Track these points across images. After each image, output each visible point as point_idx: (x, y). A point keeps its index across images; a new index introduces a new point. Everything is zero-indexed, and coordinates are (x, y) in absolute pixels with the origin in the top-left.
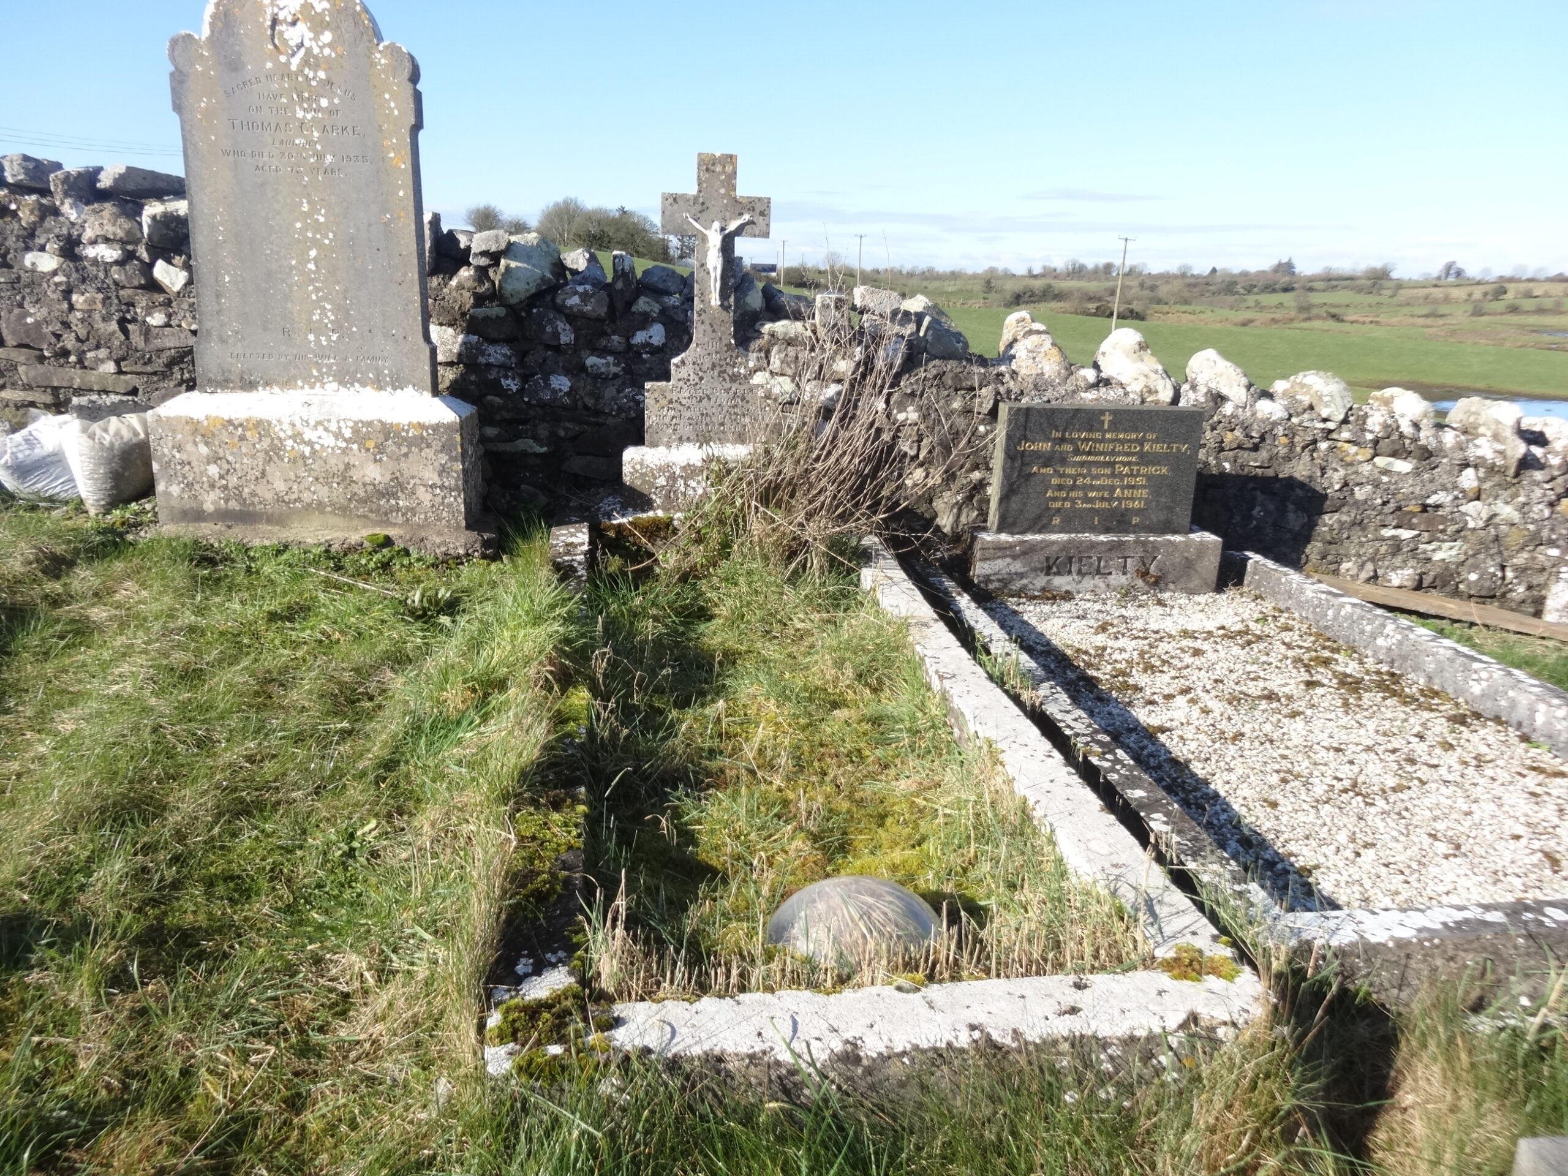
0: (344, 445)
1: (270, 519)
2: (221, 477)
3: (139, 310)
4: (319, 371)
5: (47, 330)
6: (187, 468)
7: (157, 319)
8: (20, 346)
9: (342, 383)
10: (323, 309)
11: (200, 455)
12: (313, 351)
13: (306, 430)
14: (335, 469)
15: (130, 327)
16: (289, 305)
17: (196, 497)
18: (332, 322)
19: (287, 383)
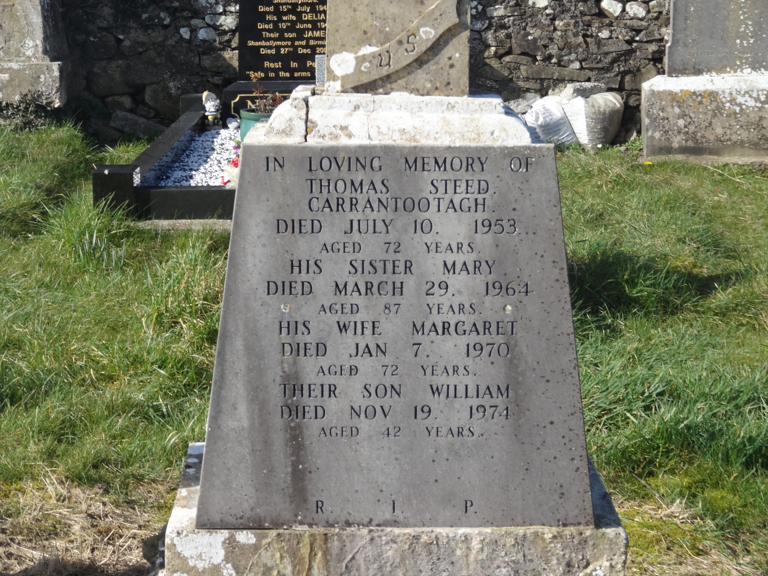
0: (760, 105)
1: (712, 152)
2: (685, 127)
3: (594, 29)
4: (741, 62)
5: (540, 43)
6: (666, 121)
7: (604, 34)
8: (523, 54)
9: (754, 69)
10: (747, 24)
11: (675, 113)
12: (738, 50)
13: (739, 96)
14: (753, 121)
15: (589, 40)
16: (727, 23)
17: (669, 139)
18: (751, 32)
19: (721, 70)
